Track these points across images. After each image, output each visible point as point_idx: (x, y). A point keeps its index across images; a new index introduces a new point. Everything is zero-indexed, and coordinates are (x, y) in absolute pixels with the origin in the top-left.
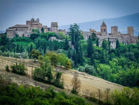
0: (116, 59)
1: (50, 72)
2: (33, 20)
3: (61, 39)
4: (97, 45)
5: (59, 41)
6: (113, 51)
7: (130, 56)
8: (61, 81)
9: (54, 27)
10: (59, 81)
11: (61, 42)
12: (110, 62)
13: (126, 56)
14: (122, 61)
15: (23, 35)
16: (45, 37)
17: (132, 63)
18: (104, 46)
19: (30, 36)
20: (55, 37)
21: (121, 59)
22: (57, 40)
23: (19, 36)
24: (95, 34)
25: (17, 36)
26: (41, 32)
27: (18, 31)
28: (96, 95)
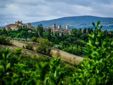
0: (62, 42)
1: (45, 49)
2: (19, 21)
3: (34, 31)
4: (53, 35)
5: (33, 32)
6: (60, 38)
7: (69, 40)
8: (51, 53)
9: (29, 25)
10: (50, 53)
11: (34, 33)
12: (60, 43)
13: (67, 40)
14: (65, 43)
15: (14, 29)
16: (25, 30)
17: (70, 44)
18: (56, 35)
19: (18, 30)
20: (31, 31)
21: (65, 42)
22: (32, 32)
23: (12, 30)
24: (50, 29)
25: (11, 30)
26: (23, 28)
27: (11, 28)
28: (69, 60)
